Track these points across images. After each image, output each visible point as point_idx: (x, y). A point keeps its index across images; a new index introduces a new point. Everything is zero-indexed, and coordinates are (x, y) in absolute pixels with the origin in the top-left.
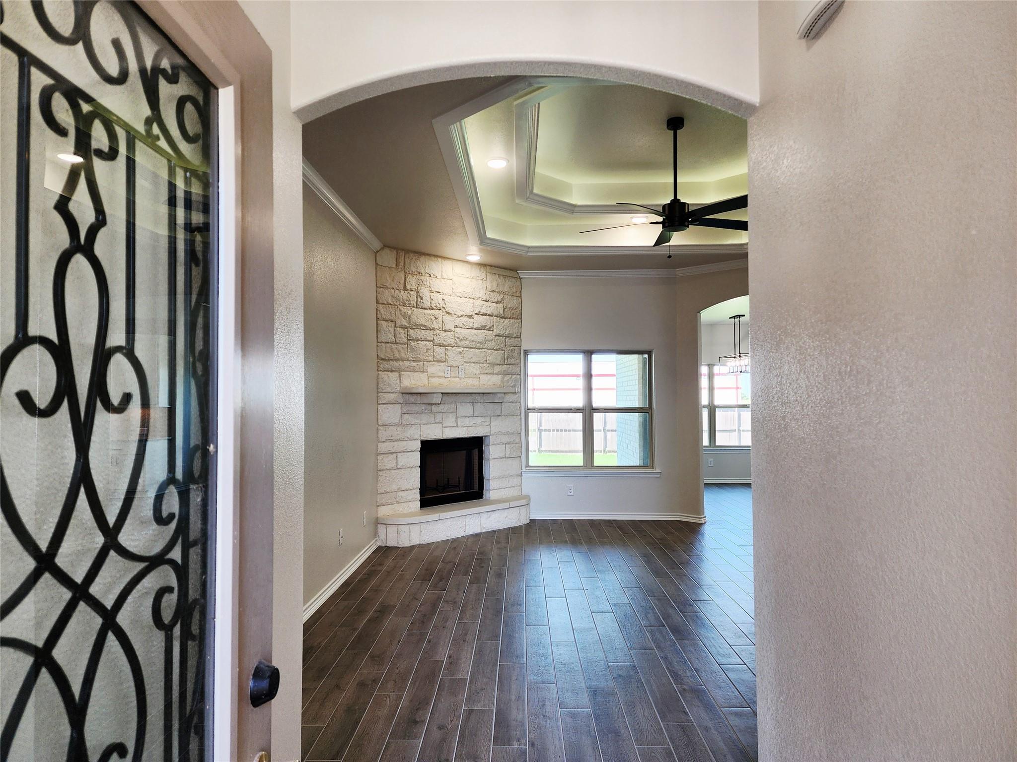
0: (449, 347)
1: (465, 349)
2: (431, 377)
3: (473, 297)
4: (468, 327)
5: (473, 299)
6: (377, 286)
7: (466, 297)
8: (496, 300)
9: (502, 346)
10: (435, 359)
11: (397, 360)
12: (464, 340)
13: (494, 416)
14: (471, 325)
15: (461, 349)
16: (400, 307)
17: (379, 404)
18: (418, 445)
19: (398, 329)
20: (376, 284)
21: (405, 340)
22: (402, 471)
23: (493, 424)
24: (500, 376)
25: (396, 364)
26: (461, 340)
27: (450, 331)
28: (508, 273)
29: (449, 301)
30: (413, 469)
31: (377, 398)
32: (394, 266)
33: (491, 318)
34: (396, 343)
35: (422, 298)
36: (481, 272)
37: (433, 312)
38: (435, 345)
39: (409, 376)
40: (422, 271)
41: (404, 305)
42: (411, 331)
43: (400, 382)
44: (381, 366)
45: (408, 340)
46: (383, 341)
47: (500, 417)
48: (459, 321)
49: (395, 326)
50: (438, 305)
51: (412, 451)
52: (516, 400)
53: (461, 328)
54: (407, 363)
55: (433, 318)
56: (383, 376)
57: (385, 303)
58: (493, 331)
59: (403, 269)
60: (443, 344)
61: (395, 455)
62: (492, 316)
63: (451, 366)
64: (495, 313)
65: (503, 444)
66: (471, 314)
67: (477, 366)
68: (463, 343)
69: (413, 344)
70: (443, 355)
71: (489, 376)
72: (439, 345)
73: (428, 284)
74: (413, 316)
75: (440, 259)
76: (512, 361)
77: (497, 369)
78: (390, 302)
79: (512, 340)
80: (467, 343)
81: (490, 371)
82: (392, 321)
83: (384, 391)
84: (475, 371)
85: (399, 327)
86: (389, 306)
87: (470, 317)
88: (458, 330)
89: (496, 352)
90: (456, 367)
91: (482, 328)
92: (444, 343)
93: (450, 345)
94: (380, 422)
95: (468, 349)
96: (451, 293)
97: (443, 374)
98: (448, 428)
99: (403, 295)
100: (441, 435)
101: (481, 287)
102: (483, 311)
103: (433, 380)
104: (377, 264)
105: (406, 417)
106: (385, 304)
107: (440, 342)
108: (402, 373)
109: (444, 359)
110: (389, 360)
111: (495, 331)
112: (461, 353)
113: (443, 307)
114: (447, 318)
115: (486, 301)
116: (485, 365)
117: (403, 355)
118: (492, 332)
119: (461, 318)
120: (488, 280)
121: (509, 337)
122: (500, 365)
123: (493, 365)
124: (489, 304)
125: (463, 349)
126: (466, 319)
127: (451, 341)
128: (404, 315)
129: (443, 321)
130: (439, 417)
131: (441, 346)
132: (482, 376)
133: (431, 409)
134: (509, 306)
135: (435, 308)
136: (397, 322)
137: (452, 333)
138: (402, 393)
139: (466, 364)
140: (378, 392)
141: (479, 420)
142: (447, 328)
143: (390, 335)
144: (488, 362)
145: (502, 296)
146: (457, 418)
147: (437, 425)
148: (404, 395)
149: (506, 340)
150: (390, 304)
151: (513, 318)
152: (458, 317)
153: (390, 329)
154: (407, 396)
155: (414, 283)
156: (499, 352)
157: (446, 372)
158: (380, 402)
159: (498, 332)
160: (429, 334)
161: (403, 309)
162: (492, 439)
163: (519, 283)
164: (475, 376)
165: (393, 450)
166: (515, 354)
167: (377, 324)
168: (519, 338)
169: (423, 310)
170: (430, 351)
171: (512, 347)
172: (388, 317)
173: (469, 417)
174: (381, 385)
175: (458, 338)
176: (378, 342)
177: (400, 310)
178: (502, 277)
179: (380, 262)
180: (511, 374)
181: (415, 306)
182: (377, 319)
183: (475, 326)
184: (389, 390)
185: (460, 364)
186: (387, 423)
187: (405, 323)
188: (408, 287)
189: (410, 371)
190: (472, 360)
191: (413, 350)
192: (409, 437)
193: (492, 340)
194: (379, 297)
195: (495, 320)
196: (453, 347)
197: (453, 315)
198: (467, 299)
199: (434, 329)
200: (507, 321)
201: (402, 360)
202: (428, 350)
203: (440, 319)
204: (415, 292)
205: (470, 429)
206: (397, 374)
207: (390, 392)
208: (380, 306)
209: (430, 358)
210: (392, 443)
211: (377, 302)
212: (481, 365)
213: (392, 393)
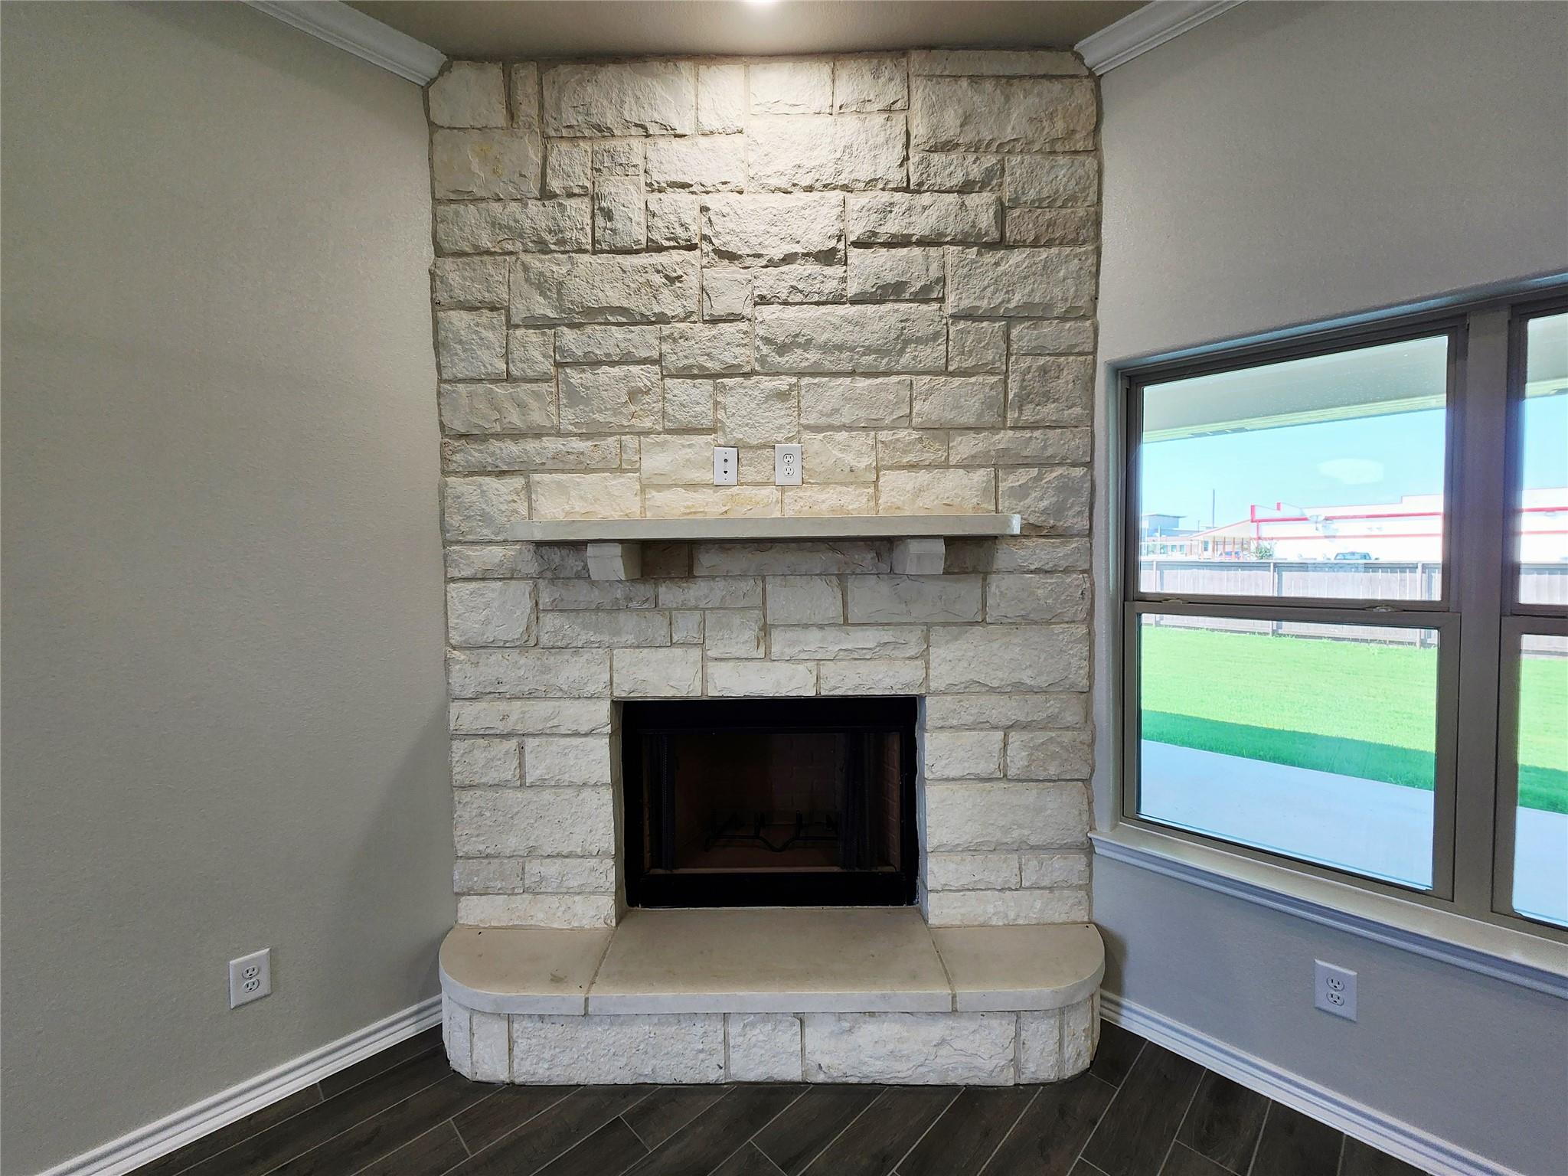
0: (724, 376)
1: (805, 381)
2: (659, 487)
3: (843, 180)
4: (816, 298)
5: (845, 188)
6: (433, 198)
7: (810, 189)
8: (958, 179)
9: (990, 356)
10: (668, 425)
11: (517, 435)
12: (799, 345)
13: (945, 624)
14: (831, 286)
15: (783, 383)
16: (527, 258)
17: (453, 580)
18: (601, 714)
19: (519, 332)
20: (433, 193)
21: (547, 366)
22: (547, 795)
23: (937, 653)
24: (982, 472)
25: (511, 448)
26: (782, 349)
27: (733, 318)
28: (1021, 62)
29: (726, 210)
30: (587, 793)
31: (445, 561)
32: (500, 118)
33: (933, 252)
34: (509, 378)
35: (608, 215)
36: (882, 80)
37: (657, 259)
38: (672, 376)
39: (562, 487)
40: (610, 119)
41: (543, 248)
42: (569, 337)
43: (530, 508)
44: (458, 457)
45: (558, 365)
46: (460, 376)
47: (978, 630)
48: (768, 281)
49: (510, 325)
50: (679, 231)
51: (576, 734)
52: (1064, 564)
53: (785, 303)
54: (551, 444)
55: (658, 280)
56: (465, 489)
57: (468, 250)
58: (941, 300)
59: (536, 122)
60: (701, 367)
61: (513, 743)
62: (939, 244)
63: (739, 446)
64: (952, 229)
65: (995, 728)
66: (832, 243)
67: (862, 440)
68: (794, 358)
69: (575, 376)
70: (705, 408)
71: (923, 476)
72: (686, 373)
73: (639, 161)
74: (571, 283)
75: (685, 67)
76: (1049, 411)
77: (965, 446)
78: (486, 243)
79: (1048, 329)
80: (813, 356)
81: (928, 457)
82: (493, 309)
83: (470, 538)
84: (849, 458)
85: (527, 327)
86: (486, 258)
87: (827, 257)
88: (767, 312)
89: (957, 381)
90: (764, 446)
91: (887, 293)
92: (709, 365)
93: (731, 371)
94: (455, 638)
95: (816, 380)
96: (739, 179)
97: (706, 476)
98: (731, 664)
99: (536, 215)
100: (698, 684)
101: (881, 139)
102: (893, 226)
103: (658, 498)
104: (433, 127)
105: (550, 621)
106: (467, 254)
107: (691, 361)
108: (536, 477)
109: (707, 423)
110: (484, 437)
111: (951, 299)
112: (782, 396)
113: (705, 238)
114: (724, 273)
115: (906, 189)
116: (902, 434)
117: (537, 417)
118: (935, 306)
119: (785, 268)
120: (917, 104)
121: (1028, 318)
122: (977, 429)
123: (941, 431)
124: (926, 198)
125: (794, 380)
126: (812, 268)
127: (743, 356)
128: (541, 285)
129: (703, 289)
130: (686, 626)
131: (694, 377)
132: (888, 478)
133: (657, 597)
134: (1032, 194)
135: (667, 243)
136: (513, 311)
137: (744, 326)
138: (539, 544)
139: (806, 436)
140: (446, 543)
141: (868, 638)
142: (720, 308)
143: (484, 355)
144: (916, 420)
145: (990, 161)
146: (766, 630)
147: (678, 652)
148: (544, 550)
149: (1014, 332)
150: (488, 253)
151: (1049, 244)
152: (771, 263)
153: (488, 334)
154: (556, 556)
155: (578, 169)
156: (973, 380)
157: (719, 466)
158: (454, 573)
159: (966, 303)
160: (644, 340)
161: (535, 262)
162: (932, 711)
163: (1082, 94)
164: (851, 477)
165: (501, 727)
166: (1064, 383)
167: (436, 322)
168: (1084, 317)
169: (619, 258)
170: (647, 399)
171: (1042, 361)
172: (477, 292)
173: (821, 627)
174: (454, 520)
175: (767, 341)
176: (441, 381)
177: (526, 268)
178: (988, 86)
179: (441, 117)
180: (1041, 465)
181: (589, 247)
182: (436, 304)
183: (852, 289)
184: (487, 533)
185: (780, 437)
186: (481, 641)
187: (543, 307)
188: (555, 185)
189: (563, 471)
190: (836, 421)
191: (574, 397)
192: (565, 687)
193: (936, 336)
194: (441, 235)
195: (950, 259)
196: (746, 375)
197: (749, 261)
198: (815, 195)
199: (662, 319)
200: (1017, 257)
201: (538, 436)
202: (634, 395)
203: (692, 281)
204: (587, 200)
205: (828, 669)
206: (518, 482)
207: (490, 542)
208: (449, 264)
209: (647, 423)
210: (502, 706)
211: (439, 252)
212: (884, 436)
213: (497, 543)
